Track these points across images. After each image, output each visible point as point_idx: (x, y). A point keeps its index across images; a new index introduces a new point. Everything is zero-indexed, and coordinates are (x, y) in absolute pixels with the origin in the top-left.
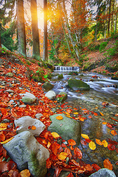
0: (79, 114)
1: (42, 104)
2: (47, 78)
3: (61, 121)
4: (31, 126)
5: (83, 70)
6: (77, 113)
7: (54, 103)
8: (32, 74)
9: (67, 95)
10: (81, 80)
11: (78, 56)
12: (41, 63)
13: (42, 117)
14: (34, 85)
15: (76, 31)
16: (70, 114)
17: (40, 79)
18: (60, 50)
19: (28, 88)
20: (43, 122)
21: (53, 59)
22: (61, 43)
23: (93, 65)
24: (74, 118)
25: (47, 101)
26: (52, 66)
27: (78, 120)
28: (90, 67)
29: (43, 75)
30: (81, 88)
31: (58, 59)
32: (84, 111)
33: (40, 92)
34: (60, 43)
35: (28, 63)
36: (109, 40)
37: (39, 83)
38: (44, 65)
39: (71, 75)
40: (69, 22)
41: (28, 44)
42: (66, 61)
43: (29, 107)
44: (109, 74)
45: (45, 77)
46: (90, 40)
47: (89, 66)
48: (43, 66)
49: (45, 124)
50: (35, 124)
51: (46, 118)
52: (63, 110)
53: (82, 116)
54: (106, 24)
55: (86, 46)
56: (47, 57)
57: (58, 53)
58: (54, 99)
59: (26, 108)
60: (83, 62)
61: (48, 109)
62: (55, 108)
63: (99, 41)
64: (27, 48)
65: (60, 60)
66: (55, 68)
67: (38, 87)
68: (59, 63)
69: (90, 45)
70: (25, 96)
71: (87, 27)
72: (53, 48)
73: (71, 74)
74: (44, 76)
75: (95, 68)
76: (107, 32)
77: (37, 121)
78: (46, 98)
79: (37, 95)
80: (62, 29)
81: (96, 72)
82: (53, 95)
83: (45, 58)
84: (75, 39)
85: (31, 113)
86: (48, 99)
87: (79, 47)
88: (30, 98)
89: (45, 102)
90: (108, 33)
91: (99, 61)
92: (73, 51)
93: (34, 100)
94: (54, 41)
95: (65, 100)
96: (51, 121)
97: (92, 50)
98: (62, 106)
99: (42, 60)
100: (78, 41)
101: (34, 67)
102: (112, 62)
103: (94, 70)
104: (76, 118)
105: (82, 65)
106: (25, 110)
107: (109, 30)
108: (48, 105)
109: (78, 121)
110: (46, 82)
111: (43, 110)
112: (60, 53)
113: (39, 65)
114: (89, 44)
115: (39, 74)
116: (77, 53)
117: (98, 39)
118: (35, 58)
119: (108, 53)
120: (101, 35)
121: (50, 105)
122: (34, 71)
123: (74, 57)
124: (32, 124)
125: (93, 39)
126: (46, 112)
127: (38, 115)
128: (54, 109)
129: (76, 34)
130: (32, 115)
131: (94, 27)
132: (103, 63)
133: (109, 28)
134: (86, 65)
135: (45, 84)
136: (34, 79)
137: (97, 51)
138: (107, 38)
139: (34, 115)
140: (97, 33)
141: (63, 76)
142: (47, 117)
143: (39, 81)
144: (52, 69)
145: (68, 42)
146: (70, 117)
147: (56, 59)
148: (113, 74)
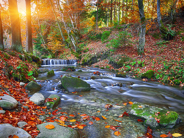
0: (77, 122)
1: (25, 110)
2: (31, 76)
3: (52, 130)
4: (13, 135)
5: (82, 65)
6: (74, 121)
7: (43, 109)
8: (12, 71)
9: (60, 99)
10: (79, 77)
11: (74, 45)
12: (23, 56)
13: (26, 126)
14: (14, 85)
15: (71, 15)
16: (65, 121)
17: (22, 77)
18: (50, 37)
19: (6, 89)
20: (28, 131)
21: (39, 49)
22: (51, 28)
23: (95, 57)
24: (70, 126)
25: (32, 107)
26: (39, 59)
27: (76, 128)
28: (91, 60)
29: (26, 71)
30: (79, 88)
31: (47, 49)
32: (83, 117)
33: (23, 95)
34: (49, 29)
35: (6, 56)
36: (112, 29)
37: (21, 83)
38: (27, 57)
39: (66, 71)
40: (60, 5)
41: (5, 32)
42: (58, 53)
43: (10, 114)
44: (113, 70)
45: (29, 75)
46: (90, 27)
47: (89, 59)
48: (26, 60)
49: (30, 134)
50: (18, 133)
51: (31, 127)
52: (55, 118)
53: (81, 123)
54: (108, 13)
55: (85, 34)
56: (32, 47)
57: (47, 41)
58: (42, 104)
59: (5, 114)
60: (81, 53)
61: (34, 117)
62: (44, 115)
63: (101, 29)
64: (5, 37)
65: (50, 51)
66: (43, 61)
67: (20, 89)
68: (48, 55)
69: (90, 32)
70: (3, 99)
71: (86, 12)
72: (39, 35)
73: (65, 69)
74: (28, 73)
75: (97, 62)
76: (110, 20)
77: (20, 130)
78: (31, 102)
79: (19, 98)
80: (52, 12)
81: (98, 67)
82: (41, 99)
83: (29, 48)
84: (70, 24)
85: (11, 120)
86: (33, 104)
87: (76, 34)
88: (9, 102)
89: (29, 108)
90: (111, 22)
91: (102, 53)
92: (68, 39)
93: (15, 105)
94: (40, 26)
95: (57, 105)
96: (38, 130)
97: (93, 39)
98: (54, 113)
99: (25, 51)
100: (75, 27)
101: (14, 61)
102: (116, 56)
103: (95, 65)
104: (73, 127)
105: (80, 58)
106: (4, 117)
107: (111, 19)
108: (33, 112)
109: (76, 130)
110: (31, 81)
111: (27, 117)
112: (49, 41)
113: (21, 59)
114: (88, 31)
115: (21, 70)
116: (73, 42)
117: (100, 27)
118: (14, 49)
119: (111, 44)
120: (103, 23)
121: (37, 112)
122: (14, 67)
123: (69, 47)
124: (14, 133)
125: (93, 26)
126: (32, 120)
127: (22, 124)
128: (43, 117)
129: (71, 17)
130: (13, 123)
131: (94, 13)
132: (105, 56)
133: (111, 17)
134: (86, 57)
135: (30, 84)
136: (15, 78)
137: (98, 41)
138: (110, 27)
139: (16, 123)
140: (98, 20)
141: (54, 72)
142: (33, 126)
143: (22, 80)
144: (39, 64)
145: (61, 27)
146: (64, 125)
147: (44, 49)
148: (118, 71)
